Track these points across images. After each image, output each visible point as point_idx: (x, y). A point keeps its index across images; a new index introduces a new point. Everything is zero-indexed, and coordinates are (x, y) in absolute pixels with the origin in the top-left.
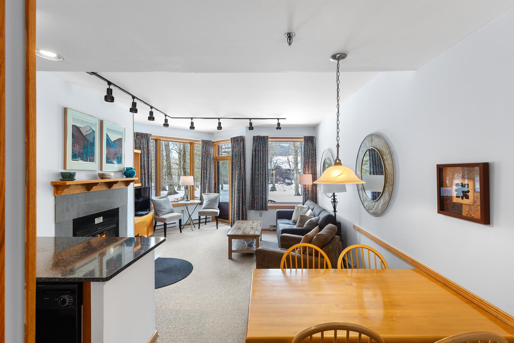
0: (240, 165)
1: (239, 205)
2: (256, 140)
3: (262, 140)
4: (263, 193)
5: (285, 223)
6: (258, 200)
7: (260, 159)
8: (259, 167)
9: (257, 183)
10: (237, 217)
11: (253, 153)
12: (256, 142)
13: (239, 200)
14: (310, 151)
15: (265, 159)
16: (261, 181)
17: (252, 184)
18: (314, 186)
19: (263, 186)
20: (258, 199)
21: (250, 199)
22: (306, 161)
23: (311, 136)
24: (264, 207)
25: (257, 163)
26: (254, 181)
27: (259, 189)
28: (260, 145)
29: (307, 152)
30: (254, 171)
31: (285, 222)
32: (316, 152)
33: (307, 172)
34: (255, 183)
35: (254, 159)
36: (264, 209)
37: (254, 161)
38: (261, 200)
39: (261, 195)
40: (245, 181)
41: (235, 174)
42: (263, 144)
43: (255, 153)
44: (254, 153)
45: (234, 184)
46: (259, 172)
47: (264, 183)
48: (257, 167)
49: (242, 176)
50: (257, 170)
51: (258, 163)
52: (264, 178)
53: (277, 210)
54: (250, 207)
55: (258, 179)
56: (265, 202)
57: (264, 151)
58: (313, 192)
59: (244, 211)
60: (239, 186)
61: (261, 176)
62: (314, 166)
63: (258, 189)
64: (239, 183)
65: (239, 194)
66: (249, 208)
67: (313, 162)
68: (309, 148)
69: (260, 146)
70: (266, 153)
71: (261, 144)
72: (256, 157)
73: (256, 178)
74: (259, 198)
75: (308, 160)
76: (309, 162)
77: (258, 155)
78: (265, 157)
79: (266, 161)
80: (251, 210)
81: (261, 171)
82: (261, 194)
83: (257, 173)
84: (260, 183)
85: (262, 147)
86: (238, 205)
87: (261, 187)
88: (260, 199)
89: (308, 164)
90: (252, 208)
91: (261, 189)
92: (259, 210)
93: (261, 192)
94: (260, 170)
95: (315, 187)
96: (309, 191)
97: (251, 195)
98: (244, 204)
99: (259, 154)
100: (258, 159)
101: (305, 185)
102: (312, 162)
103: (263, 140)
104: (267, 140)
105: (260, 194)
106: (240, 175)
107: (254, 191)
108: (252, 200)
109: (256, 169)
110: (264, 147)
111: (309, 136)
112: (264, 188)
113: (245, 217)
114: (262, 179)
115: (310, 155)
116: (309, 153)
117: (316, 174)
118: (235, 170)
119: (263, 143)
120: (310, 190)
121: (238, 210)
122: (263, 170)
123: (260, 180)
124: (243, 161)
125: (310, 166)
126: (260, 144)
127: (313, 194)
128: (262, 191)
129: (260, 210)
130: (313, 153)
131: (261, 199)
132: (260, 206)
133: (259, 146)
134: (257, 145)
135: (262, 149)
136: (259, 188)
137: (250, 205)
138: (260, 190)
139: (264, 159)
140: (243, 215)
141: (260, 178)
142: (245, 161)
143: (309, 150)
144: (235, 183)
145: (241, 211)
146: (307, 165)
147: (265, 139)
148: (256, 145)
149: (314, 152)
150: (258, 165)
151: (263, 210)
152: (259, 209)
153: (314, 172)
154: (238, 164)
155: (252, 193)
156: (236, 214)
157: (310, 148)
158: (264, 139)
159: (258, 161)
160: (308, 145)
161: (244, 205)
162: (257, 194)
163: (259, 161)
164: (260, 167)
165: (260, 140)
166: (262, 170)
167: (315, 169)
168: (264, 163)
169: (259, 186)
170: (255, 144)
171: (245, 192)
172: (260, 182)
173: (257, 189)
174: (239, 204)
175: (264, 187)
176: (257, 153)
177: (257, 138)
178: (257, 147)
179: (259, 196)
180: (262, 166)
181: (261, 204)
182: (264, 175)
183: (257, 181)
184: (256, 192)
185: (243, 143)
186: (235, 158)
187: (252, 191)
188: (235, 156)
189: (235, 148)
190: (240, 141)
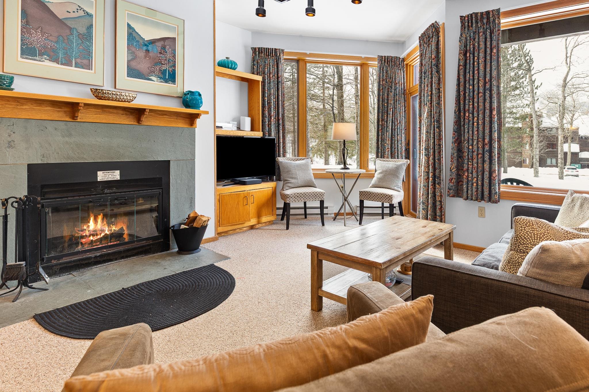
2: (468, 25)
6: (472, 174)
8: (474, 91)
9: (468, 132)
10: (423, 209)
12: (468, 29)
15: (491, 70)
16: (478, 128)
19: (484, 140)
20: (470, 171)
21: (451, 171)
24: (486, 193)
25: (469, 82)
26: (462, 128)
27: (473, 147)
28: (479, 36)
30: (461, 102)
36: (488, 200)
37: (462, 77)
38: (478, 176)
39: (477, 163)
40: (440, 127)
42: (485, 33)
43: (465, 57)
44: (462, 57)
46: (473, 105)
47: (487, 131)
48: (469, 92)
49: (434, 115)
50: (469, 99)
51: (471, 82)
52: (487, 119)
54: (450, 189)
55: (471, 123)
57: (489, 50)
59: (438, 199)
60: (428, 140)
61: (478, 115)
63: (470, 147)
65: (428, 158)
66: (448, 192)
69: (477, 40)
70: (493, 54)
71: (481, 34)
72: (468, 66)
73: (467, 121)
74: (472, 171)
77: (472, 62)
78: (491, 63)
79: (494, 73)
80: (452, 197)
81: (478, 103)
82: (480, 160)
83: (469, 107)
84: (478, 131)
85: (482, 39)
86: (426, 184)
87: (478, 142)
88: (477, 172)
90: (455, 193)
91: (478, 148)
92: (472, 199)
93: (480, 156)
94: (476, 100)
97: (455, 162)
98: (436, 182)
99: (474, 59)
100: (471, 72)
103: (485, 21)
104: (497, 19)
105: (476, 160)
108: (456, 175)
110: (489, 39)
112: (486, 144)
113: (438, 212)
114: (480, 122)
119: (486, 29)
121: (424, 194)
122: (485, 100)
123: (476, 124)
124: (436, 82)
126: (479, 33)
128: (480, 151)
129: (477, 200)
131: (480, 174)
132: (477, 191)
133: (474, 40)
134: (470, 37)
135: (482, 46)
136: (472, 145)
137: (452, 186)
138: (475, 148)
139: (488, 70)
140: (434, 206)
141: (476, 119)
142: (439, 81)
147: (492, 19)
148: (468, 38)
150: (471, 87)
151: (486, 201)
152: (472, 197)
155: (457, 156)
158: (488, 18)
159: (471, 77)
162: (468, 159)
163: (473, 76)
165: (477, 22)
166: (481, 99)
168: (488, 78)
169: (473, 139)
171: (439, 152)
172: (475, 129)
173: (468, 148)
174: (429, 182)
175: (487, 141)
176: (470, 56)
177: (468, 19)
178: (470, 42)
179: (472, 165)
180: (481, 90)
181: (477, 185)
182: (487, 112)
183: (469, 127)
184: (466, 154)
185: (437, 40)
186: (425, 79)
187: (456, 151)
188: (425, 73)
189: (425, 56)
190: (432, 37)
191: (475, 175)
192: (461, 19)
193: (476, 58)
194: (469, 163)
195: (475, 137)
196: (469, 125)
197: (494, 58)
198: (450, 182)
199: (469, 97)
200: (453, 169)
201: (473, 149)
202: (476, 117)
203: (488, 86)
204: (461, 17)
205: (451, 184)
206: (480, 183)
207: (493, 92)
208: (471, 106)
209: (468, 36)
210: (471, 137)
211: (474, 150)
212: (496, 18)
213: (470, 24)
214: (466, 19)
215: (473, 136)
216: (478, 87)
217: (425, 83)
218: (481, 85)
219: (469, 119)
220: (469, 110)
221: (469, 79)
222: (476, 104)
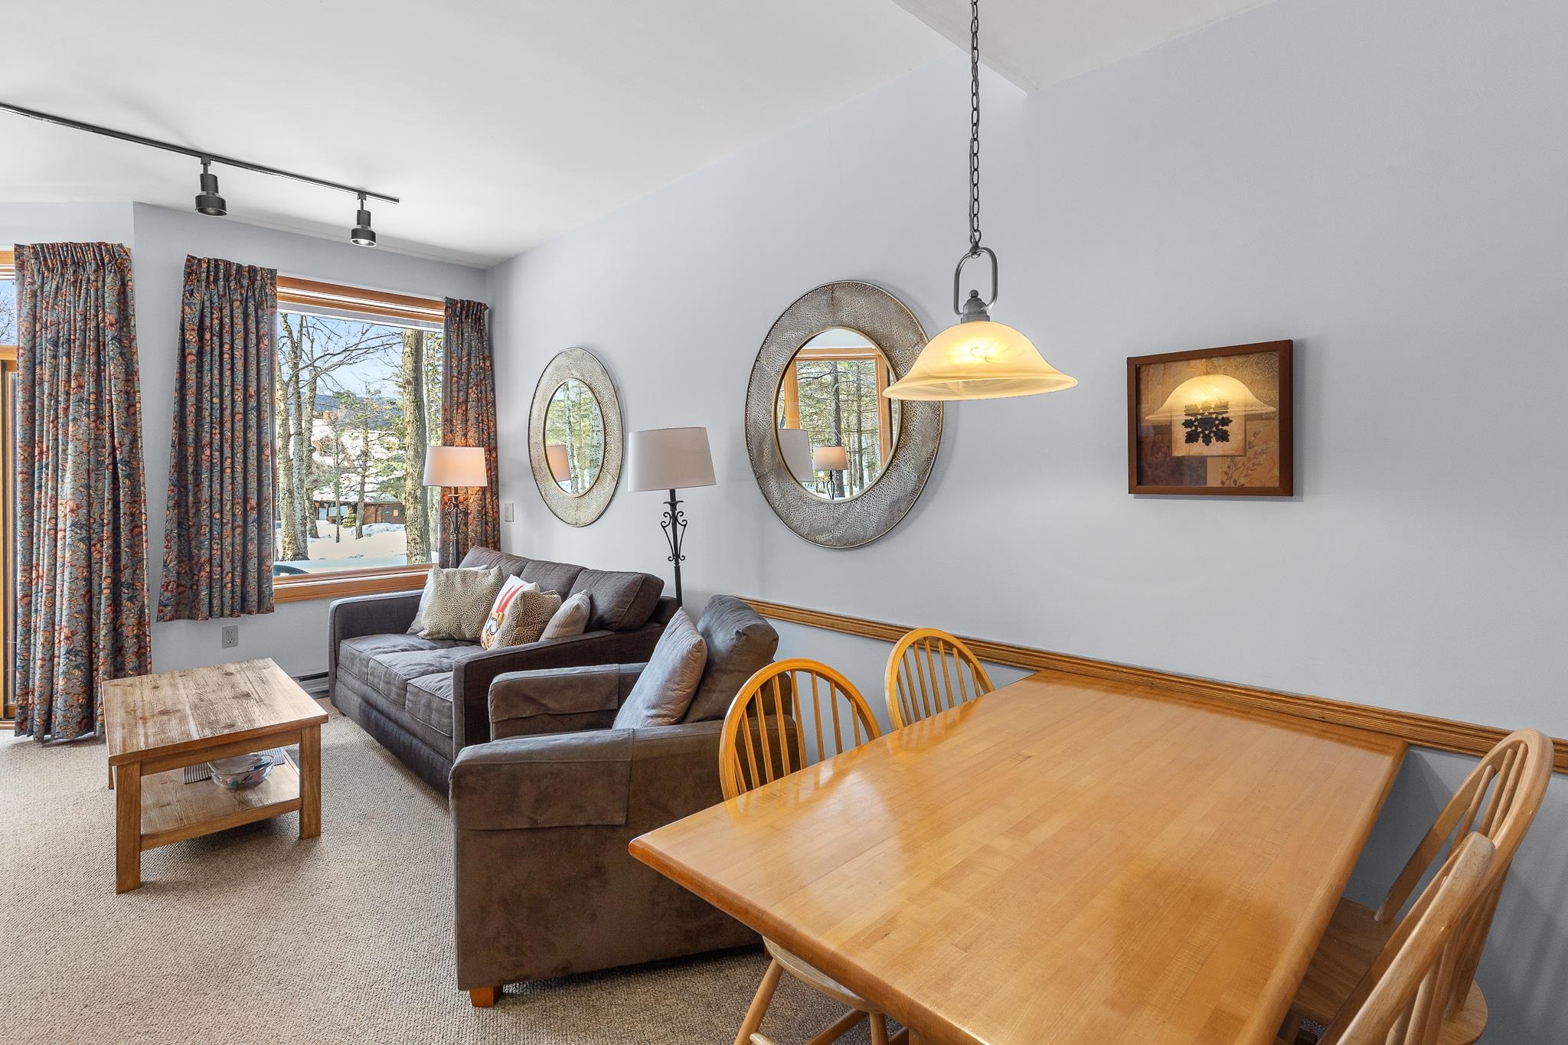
0: (99, 393)
1: (91, 606)
2: (208, 277)
3: (239, 282)
4: (245, 534)
6: (221, 566)
7: (228, 373)
8: (222, 410)
9: (211, 486)
10: (77, 667)
11: (183, 340)
12: (207, 287)
13: (89, 580)
14: (469, 360)
15: (259, 374)
16: (233, 478)
17: (176, 490)
18: (488, 495)
19: (246, 500)
20: (216, 562)
21: (165, 565)
22: (455, 394)
23: (474, 303)
24: (253, 598)
25: (211, 389)
26: (191, 478)
27: (222, 514)
28: (231, 306)
29: (460, 359)
30: (191, 427)
32: (492, 365)
33: (458, 440)
34: (198, 484)
35: (191, 368)
36: (255, 609)
37: (192, 378)
38: (234, 569)
39: (233, 544)
40: (134, 476)
41: (56, 440)
42: (245, 303)
43: (201, 339)
44: (192, 336)
45: (43, 497)
46: (222, 433)
47: (253, 485)
48: (212, 408)
49: (114, 449)
50: (212, 422)
51: (216, 390)
52: (253, 462)
53: (336, 602)
54: (164, 606)
55: (217, 468)
56: (259, 575)
57: (253, 337)
58: (486, 515)
59: (129, 630)
60: (90, 505)
61: (233, 455)
62: (486, 419)
63: (217, 516)
64: (87, 489)
65: (89, 546)
66: (160, 611)
67: (484, 402)
68: (466, 347)
69: (226, 312)
70: (262, 346)
71: (236, 304)
72: (207, 359)
73: (206, 465)
74: (222, 560)
75: (461, 394)
76: (466, 402)
77: (217, 352)
78: (258, 364)
79: (265, 382)
80: (170, 620)
81: (233, 431)
82: (238, 540)
83: (211, 438)
84: (232, 483)
85: (238, 313)
86: (84, 607)
87: (233, 504)
88: (232, 561)
89: (464, 408)
90: (176, 611)
91: (233, 515)
92: (222, 615)
93: (238, 531)
94: (228, 426)
95: (492, 497)
96: (466, 514)
97: (175, 547)
98: (125, 596)
99: (221, 346)
100: (216, 372)
101: (456, 489)
102: (479, 400)
103: (245, 282)
104: (269, 288)
105: (229, 540)
106: (96, 447)
107: (190, 527)
108: (178, 573)
109: (208, 419)
110: (252, 318)
111: (469, 302)
112: (252, 508)
113: (131, 661)
114: (239, 467)
115: (472, 374)
116: (469, 365)
117: (496, 448)
118: (57, 418)
119: (247, 298)
120: (474, 507)
121: (80, 630)
122: (247, 428)
123: (228, 471)
124: (122, 377)
125: (472, 415)
126: (232, 302)
127: (486, 523)
128: (239, 521)
129: (231, 615)
130: (481, 368)
131: (238, 564)
132: (233, 597)
133: (221, 310)
134: (212, 303)
135: (239, 326)
136: (221, 512)
137: (169, 599)
138: (228, 517)
139: (253, 373)
140: (117, 650)
141: (229, 460)
142: (130, 375)
143: (469, 354)
144: (55, 489)
145: (103, 633)
146: (460, 411)
147: (258, 284)
148: (207, 304)
149: (488, 364)
150: (216, 400)
151: (250, 613)
152: (222, 610)
153: (489, 439)
154: (80, 387)
155: (179, 535)
156: (68, 652)
157: (470, 346)
158: (252, 280)
159: (217, 382)
160: (462, 335)
161: (130, 599)
162: (211, 538)
163: (221, 378)
164: (227, 413)
165: (227, 280)
166: (239, 426)
167: (493, 429)
168: (252, 390)
169: (221, 500)
170: (196, 295)
171: (131, 531)
172: (227, 481)
173: (211, 517)
174: (90, 600)
175: (253, 502)
176: (211, 339)
177: (208, 268)
178: (212, 313)
179: (221, 548)
180: (239, 408)
181: (233, 586)
182: (253, 450)
183: (211, 476)
184: (208, 529)
185: (119, 283)
186: (55, 357)
187: (176, 525)
188: (56, 344)
189: (55, 303)
190: (96, 271)
191: (227, 566)
192: (188, 260)
193: (227, 347)
194: (215, 547)
195: (227, 496)
196: (211, 472)
197: (264, 354)
198: (164, 591)
199: (211, 419)
200: (170, 562)
201: (222, 518)
202: (229, 458)
203: (253, 403)
204: (190, 259)
205: (168, 595)
206: (238, 581)
207: (266, 415)
208: (218, 437)
209: (206, 298)
210: (217, 496)
211: (224, 521)
212: (266, 284)
213: (212, 278)
214: (205, 266)
215: (221, 495)
216: (233, 401)
217: (55, 368)
218: (239, 399)
219: (211, 460)
220: (211, 444)
221: (211, 383)
222: (229, 434)
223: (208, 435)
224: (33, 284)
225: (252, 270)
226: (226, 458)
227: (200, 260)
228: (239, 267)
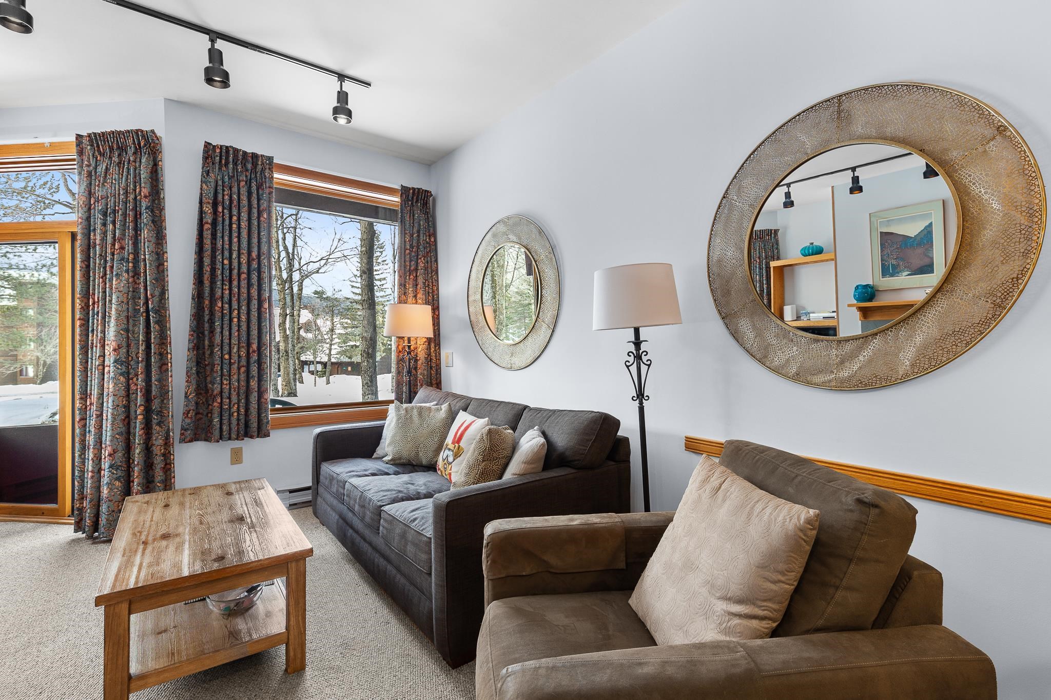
0: (136, 253)
1: (129, 428)
2: (220, 161)
3: (244, 165)
4: (248, 372)
5: (367, 473)
6: (229, 398)
7: (235, 240)
8: (231, 270)
9: (222, 332)
10: (118, 479)
11: (201, 212)
12: (220, 169)
13: (127, 407)
14: (418, 236)
15: (259, 242)
16: (239, 326)
17: (195, 335)
18: (433, 345)
19: (249, 345)
20: (226, 395)
21: (186, 397)
22: (408, 263)
23: (423, 190)
24: (254, 425)
25: (223, 253)
26: (207, 325)
27: (230, 355)
28: (239, 185)
29: (412, 235)
30: (207, 283)
31: (366, 470)
32: (435, 241)
33: (410, 300)
34: (212, 331)
35: (207, 234)
36: (256, 434)
37: (207, 242)
38: (239, 401)
39: (238, 381)
40: (163, 322)
41: (105, 292)
42: (249, 183)
43: (215, 212)
44: (208, 209)
45: (94, 338)
46: (230, 289)
47: (254, 332)
48: (223, 268)
49: (147, 300)
50: (223, 280)
51: (226, 254)
52: (254, 313)
53: (318, 430)
54: (186, 430)
55: (227, 318)
56: (259, 406)
57: (255, 211)
58: (430, 361)
59: (157, 450)
60: (128, 346)
61: (239, 307)
62: (431, 284)
63: (227, 357)
64: (126, 332)
65: (128, 380)
66: (182, 434)
67: (430, 270)
68: (416, 225)
69: (235, 189)
70: (262, 219)
71: (243, 184)
72: (220, 227)
73: (218, 315)
74: (230, 394)
75: (413, 263)
76: (416, 270)
77: (227, 222)
78: (258, 233)
79: (264, 248)
80: (191, 441)
81: (239, 287)
82: (243, 377)
83: (222, 293)
84: (238, 330)
85: (244, 191)
86: (123, 429)
87: (239, 348)
88: (238, 395)
89: (415, 275)
90: (195, 434)
91: (239, 356)
92: (230, 439)
93: (243, 369)
94: (235, 283)
95: (435, 347)
96: (416, 361)
97: (194, 382)
98: (154, 421)
99: (231, 217)
100: (226, 238)
101: (409, 339)
102: (426, 269)
103: (249, 166)
104: (267, 171)
105: (236, 377)
106: (134, 298)
107: (206, 365)
108: (197, 403)
109: (220, 277)
110: (255, 195)
111: (419, 189)
112: (254, 351)
113: (159, 475)
114: (244, 318)
115: (421, 247)
116: (418, 240)
117: (438, 307)
118: (105, 274)
119: (250, 180)
120: (421, 354)
121: (120, 448)
122: (249, 285)
123: (236, 320)
124: (153, 240)
125: (421, 280)
126: (239, 182)
127: (431, 368)
128: (244, 362)
129: (237, 439)
130: (427, 243)
131: (243, 396)
132: (238, 424)
133: (230, 188)
134: (223, 182)
135: (245, 202)
136: (230, 353)
137: (189, 424)
138: (235, 358)
139: (255, 241)
140: (148, 466)
141: (236, 312)
142: (160, 238)
143: (418, 232)
144: (103, 332)
145: (137, 451)
146: (411, 277)
147: (259, 167)
148: (220, 183)
149: (432, 240)
150: (226, 262)
151: (252, 437)
152: (230, 434)
153: (433, 301)
154: (122, 248)
155: (198, 373)
156: (111, 466)
157: (419, 225)
158: (255, 165)
159: (227, 247)
160: (413, 216)
161: (159, 424)
162: (222, 375)
163: (230, 244)
164: (235, 272)
165: (235, 164)
166: (244, 284)
167: (436, 292)
168: (254, 254)
169: (230, 344)
170: (211, 175)
171: (160, 367)
172: (235, 328)
173: (222, 358)
174: (129, 424)
175: (255, 346)
176: (223, 212)
177: (221, 152)
178: (223, 190)
179: (230, 383)
180: (244, 269)
181: (238, 414)
182: (255, 303)
183: (222, 324)
184: (219, 368)
185: (152, 163)
186: (104, 225)
187: (195, 364)
188: (105, 214)
189: (105, 181)
190: (135, 153)
191: (234, 399)
192: (205, 146)
193: (235, 218)
194: (225, 382)
195: (234, 341)
196: (222, 321)
197: (264, 225)
198: (185, 418)
199: (223, 277)
200: (190, 394)
201: (230, 358)
202: (236, 309)
203: (255, 265)
204: (207, 145)
205: (188, 421)
206: (242, 410)
207: (265, 276)
208: (227, 292)
209: (219, 178)
210: (226, 341)
211: (232, 361)
212: (266, 169)
213: (223, 162)
214: (218, 151)
215: (230, 339)
216: (239, 263)
217: (105, 233)
218: (244, 262)
219: (222, 311)
220: (222, 297)
221: (223, 248)
222: (236, 290)
223: (220, 291)
224: (89, 166)
225: (255, 156)
226: (234, 310)
227: (214, 146)
228: (245, 153)
